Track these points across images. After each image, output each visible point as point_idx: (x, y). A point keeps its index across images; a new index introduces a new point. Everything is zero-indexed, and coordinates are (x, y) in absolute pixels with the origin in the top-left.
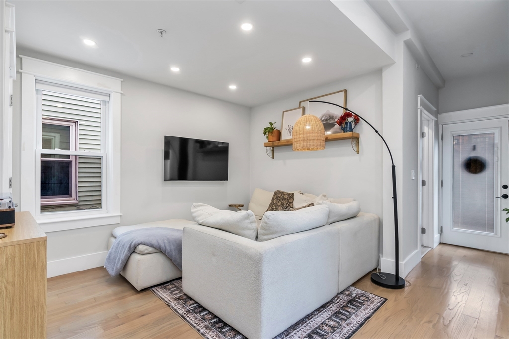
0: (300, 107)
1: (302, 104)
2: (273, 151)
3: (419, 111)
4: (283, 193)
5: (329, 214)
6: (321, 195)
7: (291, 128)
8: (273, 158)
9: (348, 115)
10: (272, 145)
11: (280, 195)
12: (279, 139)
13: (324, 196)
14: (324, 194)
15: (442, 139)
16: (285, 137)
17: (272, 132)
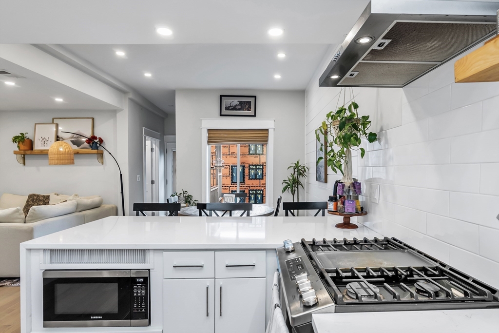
0: (53, 123)
1: (56, 121)
2: (24, 158)
3: (144, 137)
4: (38, 196)
5: (78, 206)
6: (73, 195)
7: (44, 140)
8: (24, 164)
9: (94, 138)
10: (23, 153)
11: (35, 198)
12: (31, 148)
13: (76, 195)
14: (76, 194)
15: (167, 153)
16: (38, 146)
17: (23, 142)
